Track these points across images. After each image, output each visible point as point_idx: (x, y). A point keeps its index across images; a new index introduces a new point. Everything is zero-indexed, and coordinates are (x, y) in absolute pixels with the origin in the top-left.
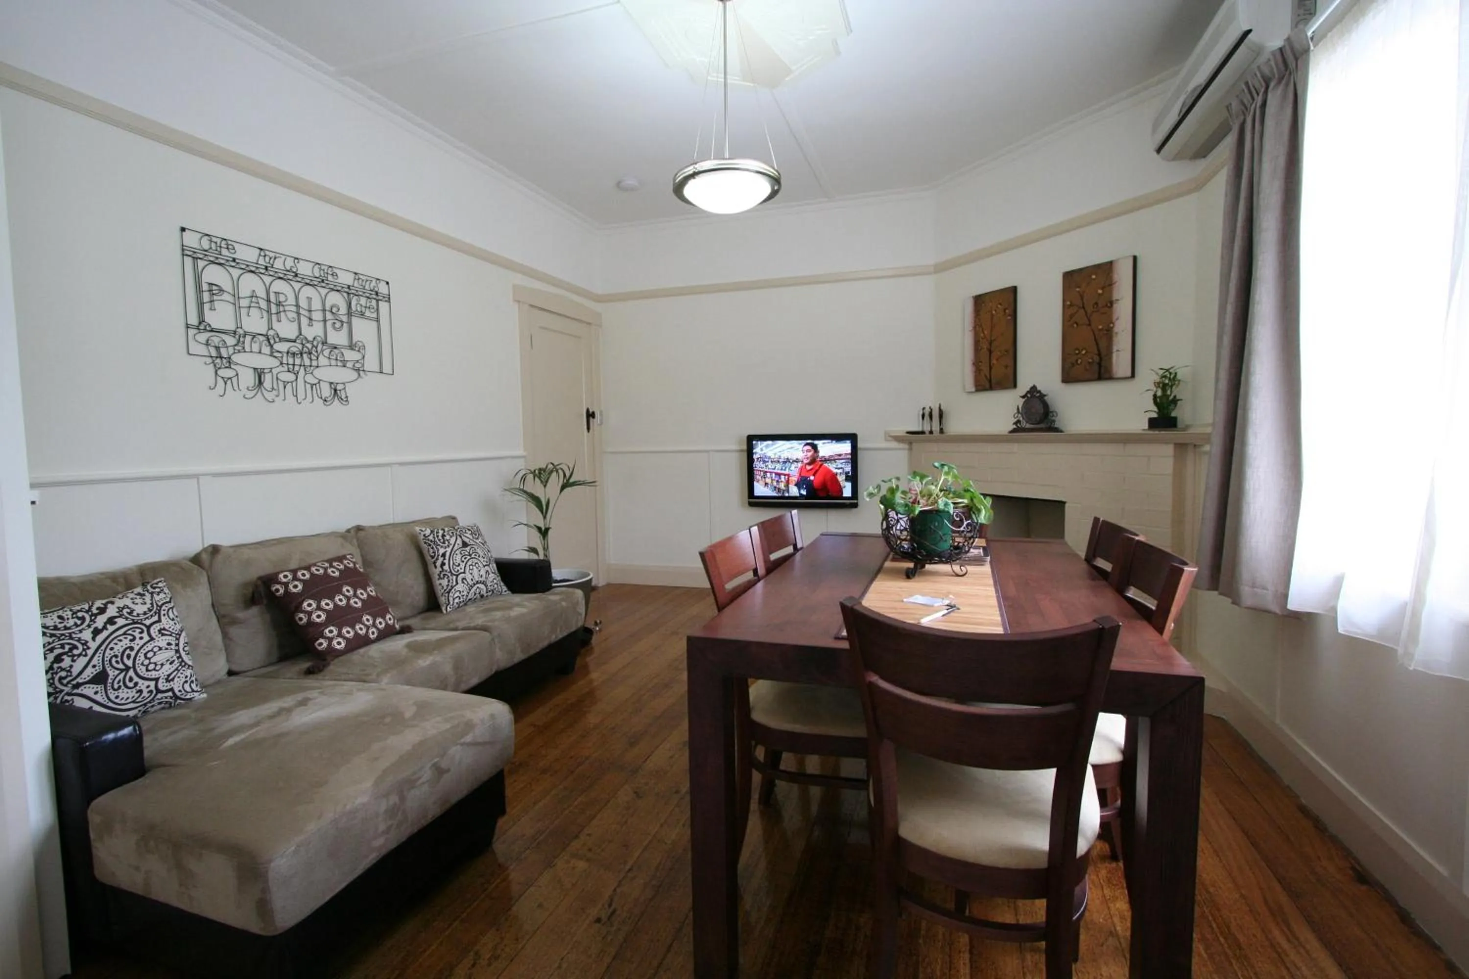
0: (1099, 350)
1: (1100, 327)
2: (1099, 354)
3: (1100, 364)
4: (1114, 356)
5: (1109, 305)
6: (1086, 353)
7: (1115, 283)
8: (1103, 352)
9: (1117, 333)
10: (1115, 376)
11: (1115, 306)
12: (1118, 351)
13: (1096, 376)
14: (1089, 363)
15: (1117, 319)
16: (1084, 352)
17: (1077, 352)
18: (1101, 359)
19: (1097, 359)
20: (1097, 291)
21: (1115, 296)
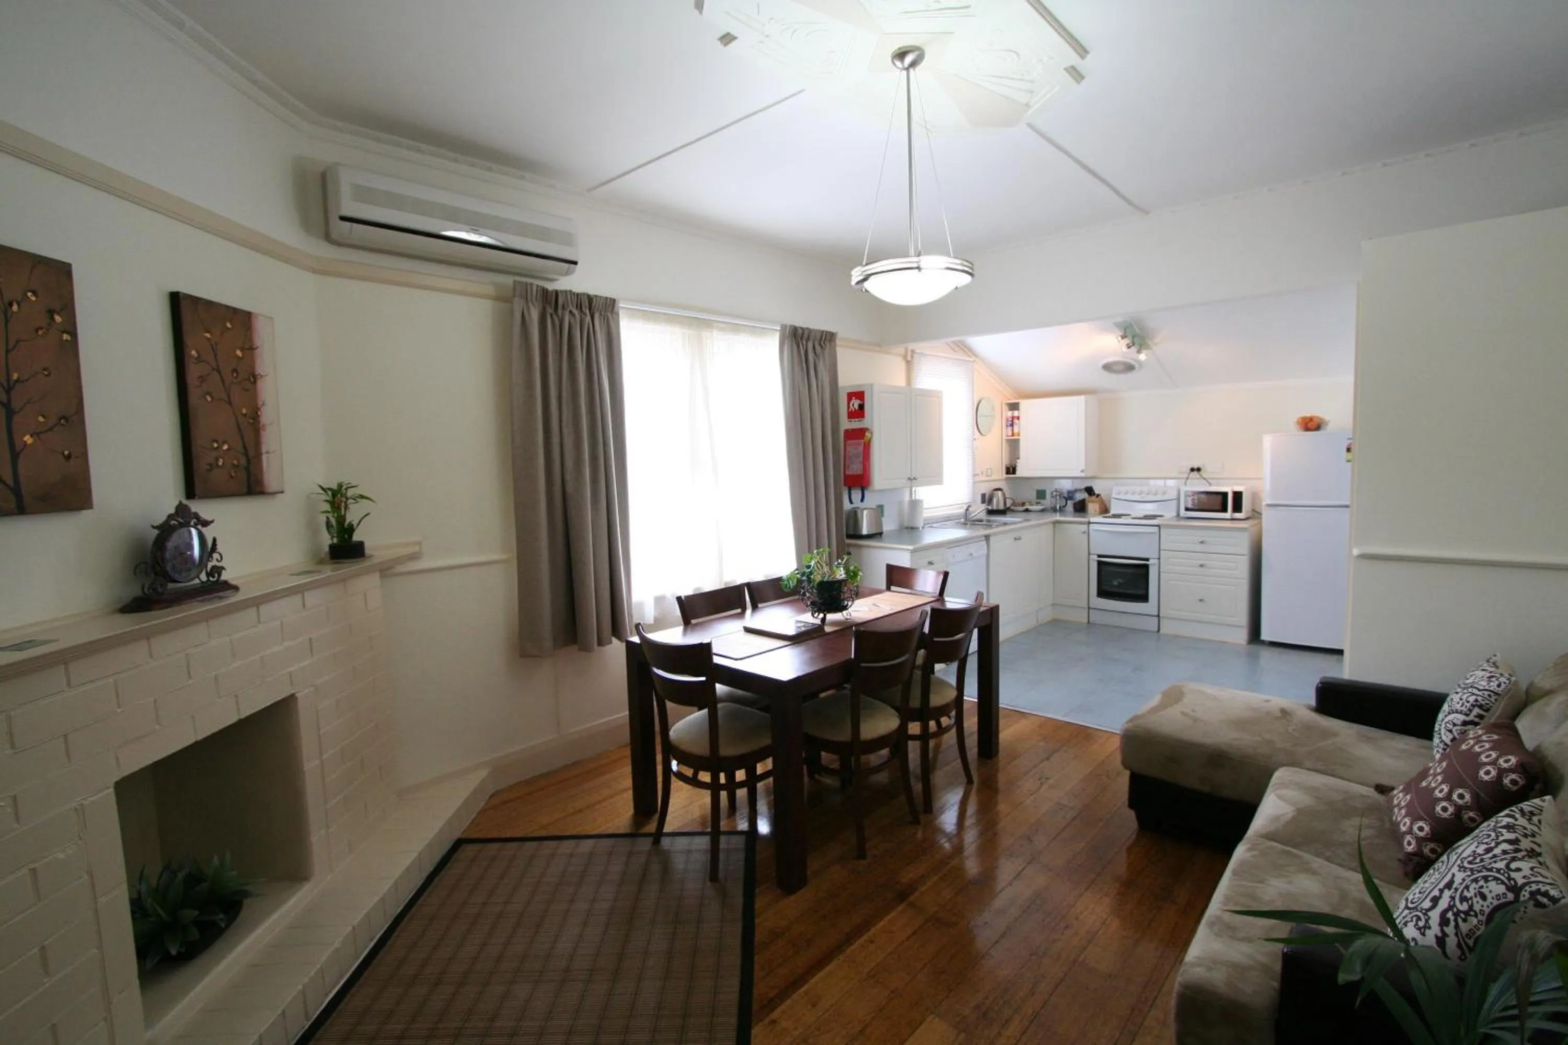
0: (245, 448)
1: (244, 411)
2: (246, 454)
3: (247, 469)
4: (264, 457)
5: (252, 380)
6: (228, 450)
7: (257, 348)
8: (252, 453)
9: (263, 426)
10: (270, 490)
11: (260, 383)
12: (267, 453)
13: (245, 490)
14: (234, 465)
15: (263, 404)
16: (225, 447)
17: (215, 445)
18: (249, 461)
19: (243, 461)
20: (235, 352)
21: (259, 370)
